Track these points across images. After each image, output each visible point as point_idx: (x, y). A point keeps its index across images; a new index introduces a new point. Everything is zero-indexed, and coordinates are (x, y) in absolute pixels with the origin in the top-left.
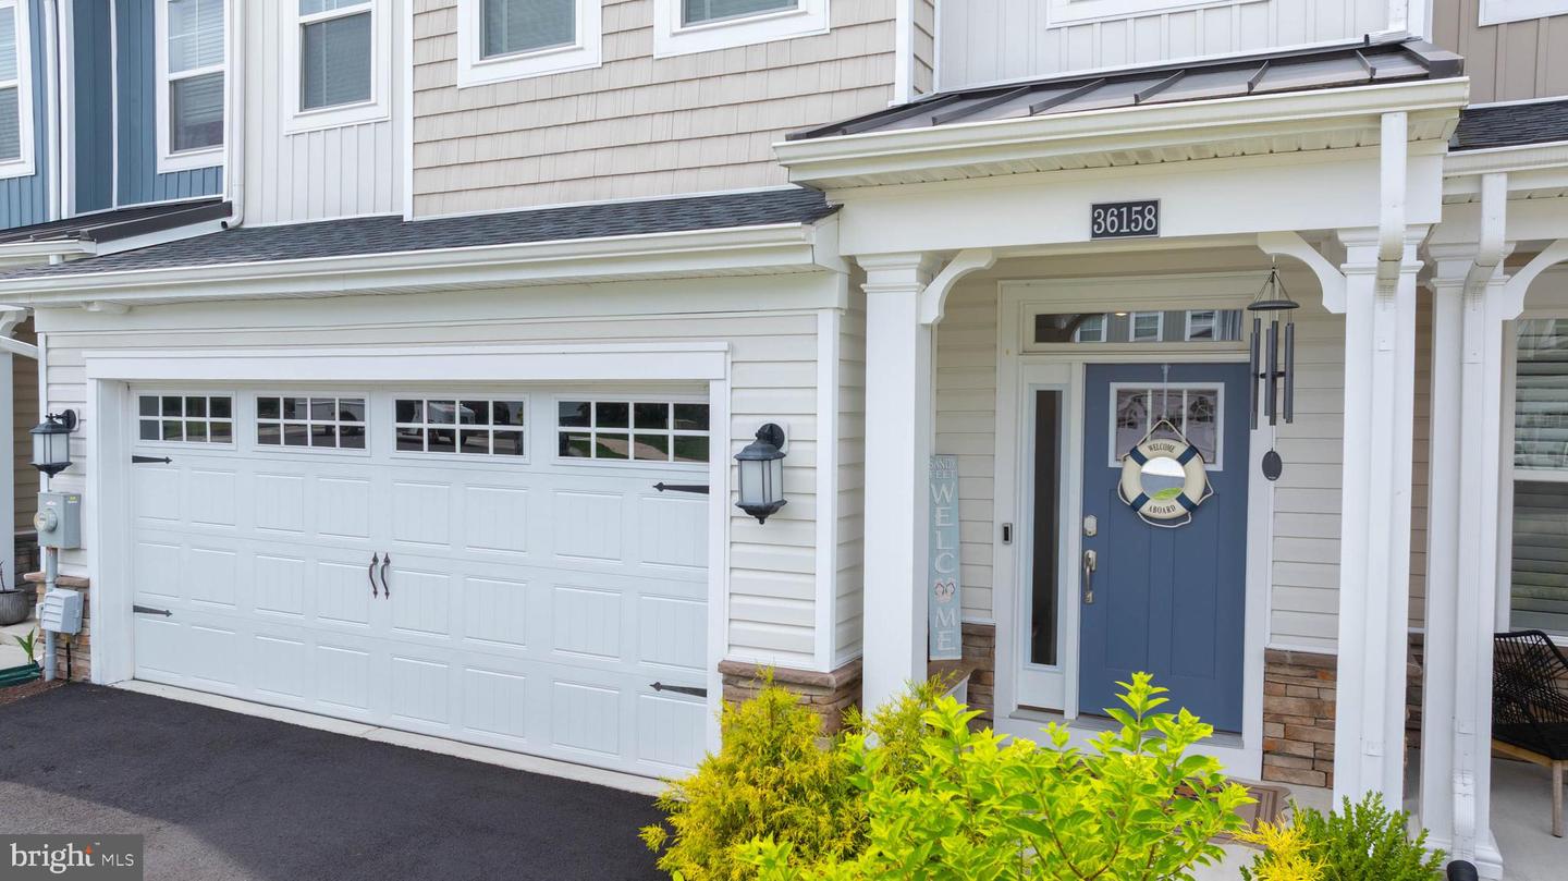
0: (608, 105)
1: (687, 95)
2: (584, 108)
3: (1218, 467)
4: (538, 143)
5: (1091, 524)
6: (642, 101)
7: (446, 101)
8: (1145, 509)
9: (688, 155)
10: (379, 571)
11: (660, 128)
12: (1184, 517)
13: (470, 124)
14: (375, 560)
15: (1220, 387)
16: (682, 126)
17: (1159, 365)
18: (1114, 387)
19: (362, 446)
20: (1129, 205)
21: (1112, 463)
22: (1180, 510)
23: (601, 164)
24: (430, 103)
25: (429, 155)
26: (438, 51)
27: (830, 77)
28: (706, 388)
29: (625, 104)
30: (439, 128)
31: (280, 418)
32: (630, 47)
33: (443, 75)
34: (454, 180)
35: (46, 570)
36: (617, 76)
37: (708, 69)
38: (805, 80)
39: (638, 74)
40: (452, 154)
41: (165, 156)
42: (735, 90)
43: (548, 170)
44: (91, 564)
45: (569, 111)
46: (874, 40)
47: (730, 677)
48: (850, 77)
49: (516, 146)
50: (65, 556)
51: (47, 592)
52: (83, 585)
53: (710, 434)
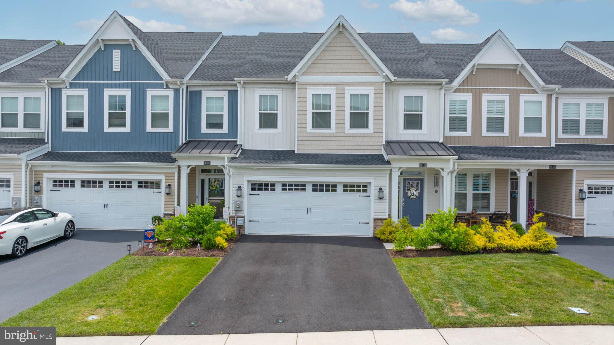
0: (336, 139)
1: (351, 139)
2: (332, 139)
3: (419, 191)
4: (323, 143)
5: (404, 199)
6: (343, 139)
7: (304, 134)
8: (411, 197)
9: (350, 147)
10: (309, 211)
11: (346, 143)
12: (416, 198)
13: (309, 139)
14: (308, 209)
15: (420, 181)
16: (350, 143)
17: (412, 179)
18: (406, 181)
19: (306, 191)
20: (424, 164)
21: (406, 191)
22: (416, 197)
23: (335, 147)
24: (301, 134)
25: (301, 143)
26: (303, 126)
27: (373, 139)
28: (370, 183)
29: (339, 139)
30: (302, 138)
31: (287, 187)
32: (340, 130)
33: (304, 130)
34: (306, 147)
35: (234, 215)
36: (339, 134)
37: (353, 135)
38: (369, 139)
39: (342, 135)
40: (305, 143)
41: (204, 130)
42: (358, 139)
43: (325, 147)
44: (245, 213)
45: (330, 139)
46: (380, 135)
47: (375, 220)
48: (377, 139)
49: (319, 143)
50: (238, 212)
51: (235, 219)
52: (243, 217)
53: (368, 189)
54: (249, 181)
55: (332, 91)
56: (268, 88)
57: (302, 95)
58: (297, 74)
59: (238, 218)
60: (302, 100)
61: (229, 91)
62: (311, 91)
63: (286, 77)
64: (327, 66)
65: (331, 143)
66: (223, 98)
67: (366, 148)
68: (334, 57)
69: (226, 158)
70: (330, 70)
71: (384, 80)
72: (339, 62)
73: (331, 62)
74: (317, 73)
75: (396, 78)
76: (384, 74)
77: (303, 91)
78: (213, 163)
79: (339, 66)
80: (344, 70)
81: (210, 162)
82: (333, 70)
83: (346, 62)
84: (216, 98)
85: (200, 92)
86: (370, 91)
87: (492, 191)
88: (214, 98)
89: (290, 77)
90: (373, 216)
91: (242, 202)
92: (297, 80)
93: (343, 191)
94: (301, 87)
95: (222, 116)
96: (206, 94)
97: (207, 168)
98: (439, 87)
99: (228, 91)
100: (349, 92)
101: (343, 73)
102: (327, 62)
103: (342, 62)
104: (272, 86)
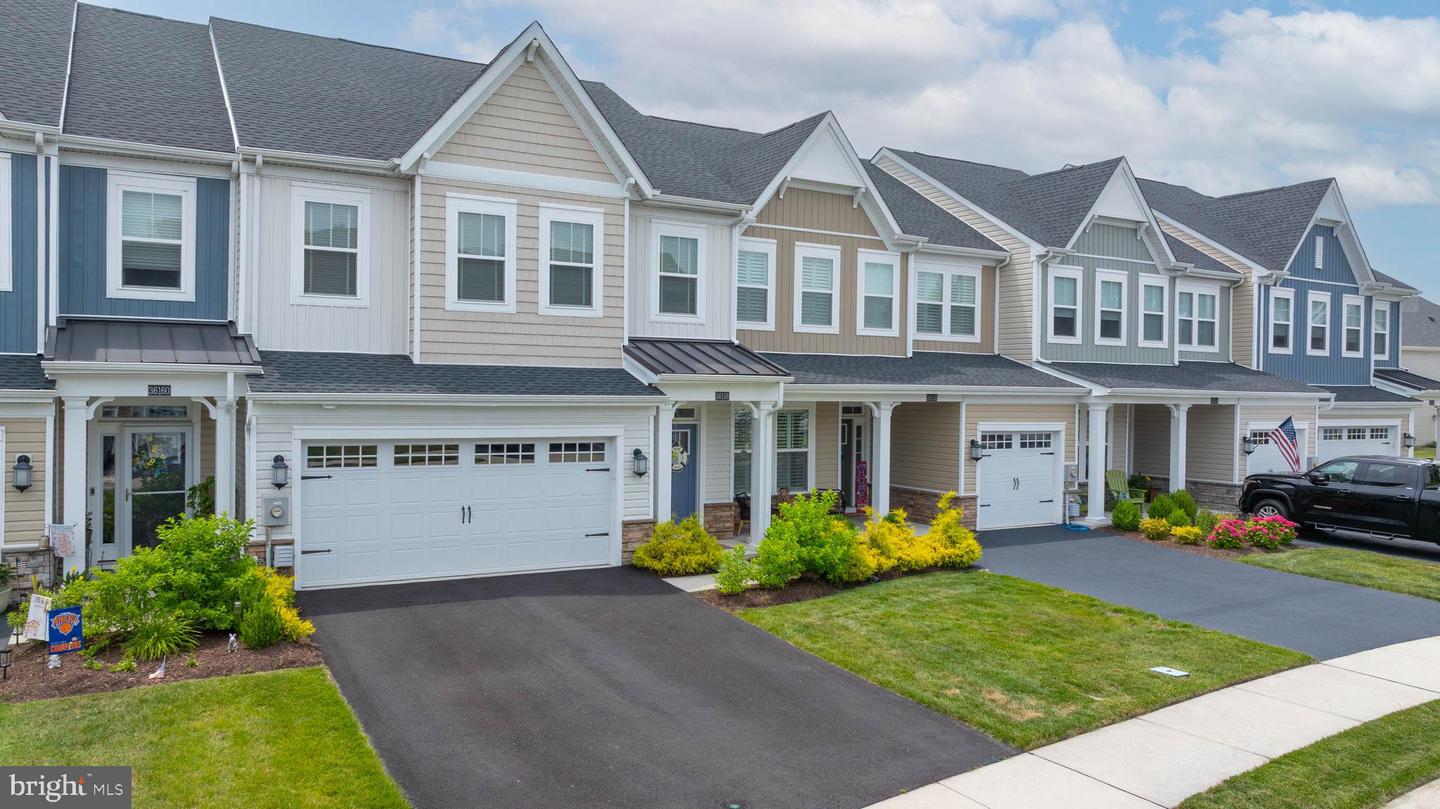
0: (518, 329)
1: (550, 330)
2: (509, 328)
3: (689, 454)
4: (485, 338)
6: (533, 329)
7: (438, 314)
9: (551, 351)
10: (467, 514)
11: (540, 340)
12: (682, 469)
13: (451, 326)
14: (463, 509)
15: (689, 431)
17: (675, 425)
19: (457, 463)
20: (725, 393)
22: (682, 467)
23: (515, 350)
24: (429, 314)
25: (429, 336)
26: (434, 292)
27: (602, 332)
28: (612, 439)
29: (526, 329)
30: (434, 325)
31: (409, 454)
32: (528, 308)
33: (437, 303)
34: (441, 348)
35: (262, 538)
36: (523, 318)
37: (559, 322)
38: (593, 332)
39: (532, 319)
40: (441, 337)
41: (115, 286)
42: (569, 331)
43: (489, 349)
44: (295, 532)
45: (501, 328)
46: (617, 323)
47: (626, 525)
48: (609, 333)
49: (475, 338)
50: (276, 531)
51: (268, 549)
52: (291, 543)
53: (606, 452)
54: (304, 441)
55: (508, 209)
56: (330, 183)
57: (432, 212)
58: (426, 155)
59: (277, 548)
60: (431, 223)
61: (198, 179)
62: (456, 204)
63: (396, 161)
64: (495, 144)
65: (503, 339)
66: (180, 197)
67: (586, 353)
68: (512, 124)
69: (230, 377)
70: (501, 155)
71: (627, 195)
72: (525, 137)
73: (505, 134)
74: (470, 158)
75: (658, 192)
76: (632, 181)
77: (434, 201)
78: (179, 391)
79: (523, 147)
80: (537, 160)
81: (169, 386)
82: (511, 157)
83: (540, 139)
84: (155, 195)
85: (103, 173)
86: (594, 217)
87: (811, 449)
88: (150, 194)
89: (405, 163)
90: (621, 516)
91: (286, 500)
92: (421, 171)
93: (551, 461)
94: (429, 189)
95: (176, 250)
96: (119, 182)
97: (159, 402)
98: (730, 221)
99: (195, 180)
100: (548, 214)
101: (533, 166)
102: (496, 133)
103: (533, 138)
104: (342, 178)
